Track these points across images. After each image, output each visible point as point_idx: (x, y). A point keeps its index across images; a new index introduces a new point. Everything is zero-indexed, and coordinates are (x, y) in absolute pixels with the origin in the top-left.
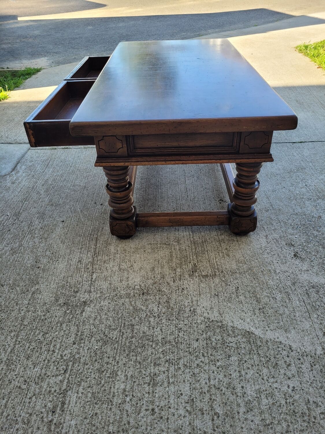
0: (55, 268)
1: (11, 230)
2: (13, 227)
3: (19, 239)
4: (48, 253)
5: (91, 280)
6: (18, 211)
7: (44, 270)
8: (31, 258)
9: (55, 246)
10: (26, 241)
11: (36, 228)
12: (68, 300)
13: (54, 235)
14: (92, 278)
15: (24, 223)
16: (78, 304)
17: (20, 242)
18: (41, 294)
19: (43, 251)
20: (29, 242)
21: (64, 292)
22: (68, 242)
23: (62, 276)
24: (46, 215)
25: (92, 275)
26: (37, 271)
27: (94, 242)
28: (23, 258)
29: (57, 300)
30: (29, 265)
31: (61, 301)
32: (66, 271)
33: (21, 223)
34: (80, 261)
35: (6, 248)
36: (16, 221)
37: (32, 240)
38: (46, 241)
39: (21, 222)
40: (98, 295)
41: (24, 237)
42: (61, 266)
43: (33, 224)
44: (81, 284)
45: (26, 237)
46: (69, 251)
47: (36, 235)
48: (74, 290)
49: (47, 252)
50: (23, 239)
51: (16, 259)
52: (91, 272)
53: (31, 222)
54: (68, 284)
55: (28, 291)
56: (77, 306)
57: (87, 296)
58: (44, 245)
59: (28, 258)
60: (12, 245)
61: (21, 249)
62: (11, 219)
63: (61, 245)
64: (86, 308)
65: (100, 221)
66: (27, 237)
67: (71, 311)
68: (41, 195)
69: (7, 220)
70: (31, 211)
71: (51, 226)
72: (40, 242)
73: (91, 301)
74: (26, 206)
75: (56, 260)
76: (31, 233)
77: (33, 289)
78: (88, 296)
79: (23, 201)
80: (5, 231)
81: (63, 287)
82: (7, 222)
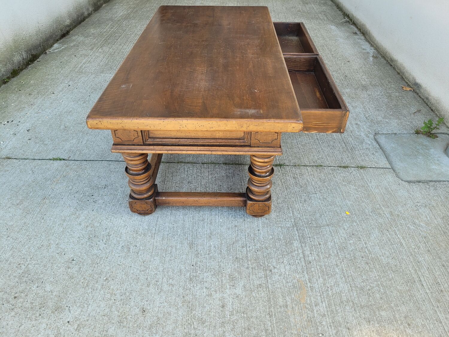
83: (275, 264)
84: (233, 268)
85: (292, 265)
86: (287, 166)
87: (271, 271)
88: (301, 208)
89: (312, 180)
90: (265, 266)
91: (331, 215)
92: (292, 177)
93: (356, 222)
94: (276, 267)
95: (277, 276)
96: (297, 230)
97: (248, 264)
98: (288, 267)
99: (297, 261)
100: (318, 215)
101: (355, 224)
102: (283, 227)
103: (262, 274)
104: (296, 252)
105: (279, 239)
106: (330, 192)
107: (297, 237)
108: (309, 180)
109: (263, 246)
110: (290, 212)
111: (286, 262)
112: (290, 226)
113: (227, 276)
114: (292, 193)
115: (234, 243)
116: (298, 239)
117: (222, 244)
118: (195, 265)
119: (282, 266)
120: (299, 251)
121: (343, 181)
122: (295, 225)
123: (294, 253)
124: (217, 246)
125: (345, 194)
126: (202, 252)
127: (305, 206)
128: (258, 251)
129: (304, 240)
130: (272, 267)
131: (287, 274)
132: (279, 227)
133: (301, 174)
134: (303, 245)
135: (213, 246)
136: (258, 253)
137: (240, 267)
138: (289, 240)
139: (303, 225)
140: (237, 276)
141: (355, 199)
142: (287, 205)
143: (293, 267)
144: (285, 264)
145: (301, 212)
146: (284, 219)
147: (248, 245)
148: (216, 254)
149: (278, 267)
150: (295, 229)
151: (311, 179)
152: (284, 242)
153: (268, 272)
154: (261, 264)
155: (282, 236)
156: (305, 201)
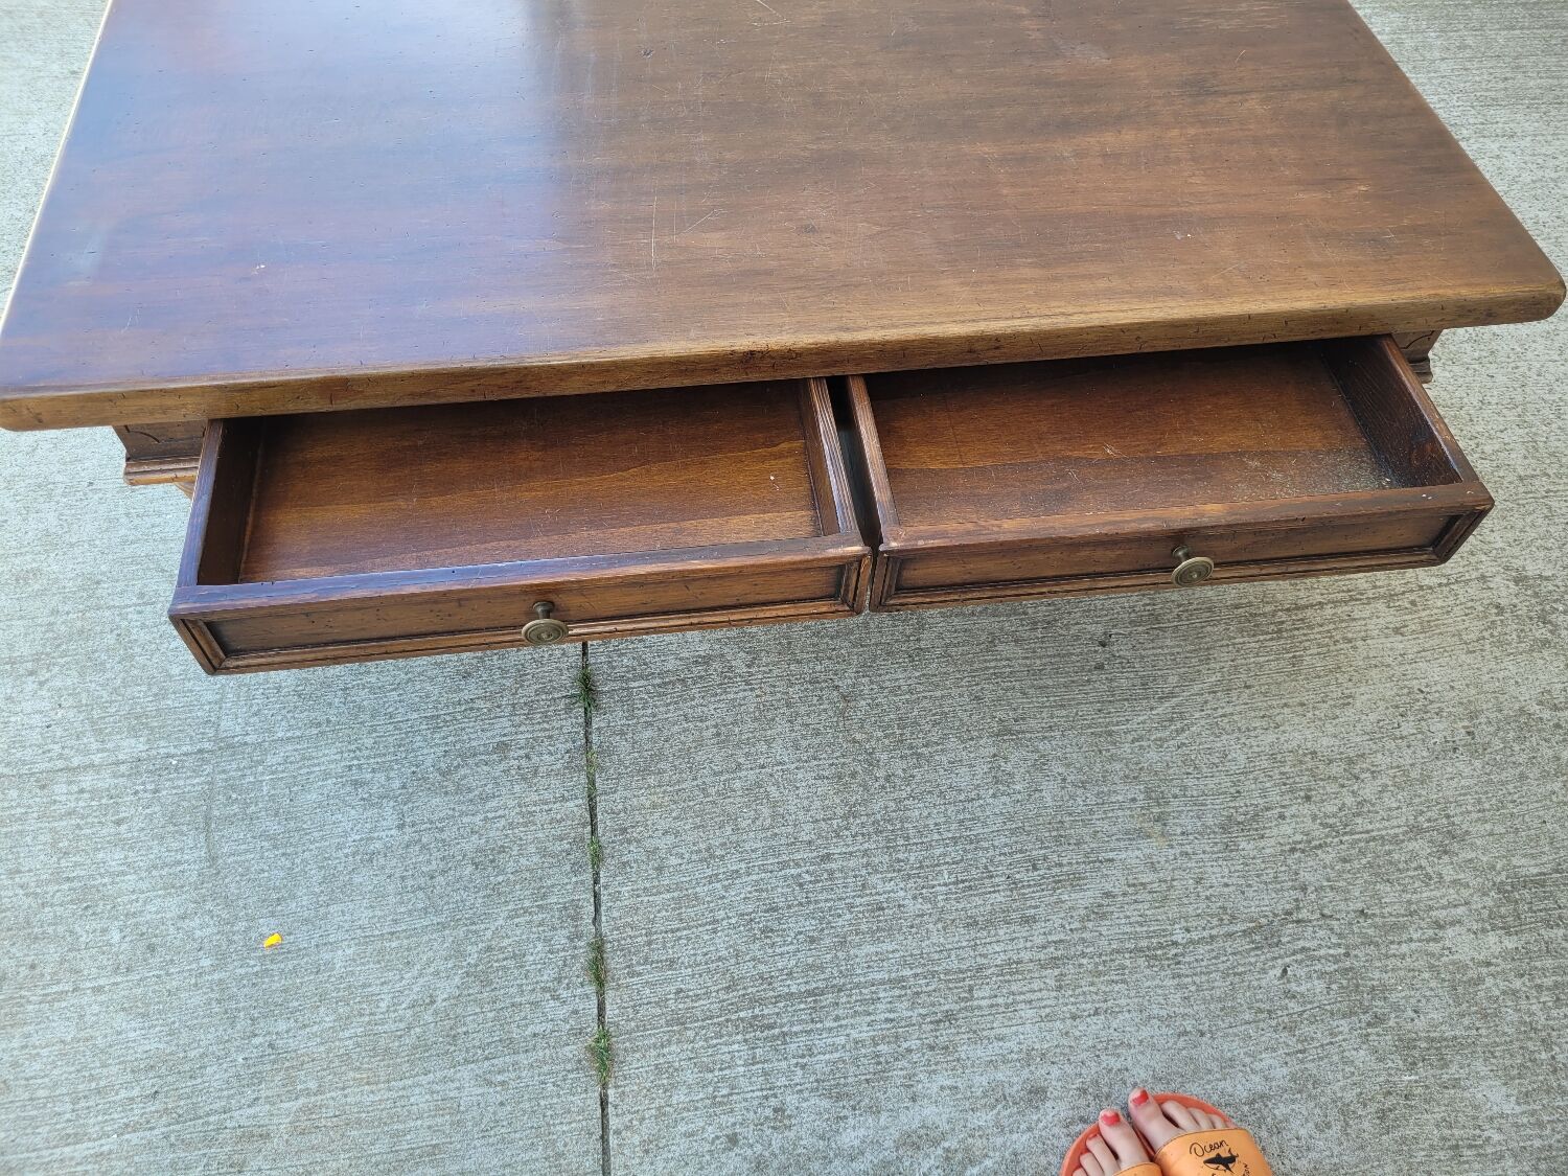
0: (1452, 687)
1: (1360, 906)
2: (1342, 906)
3: (1389, 853)
4: (1408, 728)
5: (1447, 585)
6: (1243, 944)
7: (1473, 716)
8: (1449, 770)
9: (1373, 717)
10: (1387, 824)
11: (1314, 818)
12: (1531, 618)
13: (1325, 741)
14: (1440, 585)
15: (1306, 876)
16: (1529, 592)
17: (1403, 841)
18: (1548, 688)
19: (1409, 747)
20: (1390, 809)
21: (1514, 636)
22: (1339, 685)
23: (1469, 659)
24: (1229, 818)
25: (1430, 588)
26: (1484, 731)
27: (1309, 612)
28: (1460, 795)
29: (1545, 643)
30: (1477, 764)
31: (1542, 632)
32: (1446, 654)
33: (1311, 889)
34: (1397, 631)
35: (1449, 873)
36: (1304, 914)
37: (1373, 805)
38: (1363, 755)
39: (1304, 889)
40: (1484, 558)
41: (1374, 839)
42: (1434, 673)
43: (1298, 837)
44: (1470, 604)
45: (1368, 832)
46: (1374, 672)
47: (1350, 801)
48: (1497, 614)
49: (1405, 733)
50: (1382, 837)
51: (1475, 816)
52: (1421, 593)
53: (1293, 850)
54: (1487, 634)
55: (1558, 726)
56: (1536, 595)
57: (1498, 582)
58: (1379, 756)
59: (1452, 779)
60: (1424, 863)
61: (1429, 820)
62: (1301, 944)
63: (1358, 704)
64: (1530, 574)
65: (1199, 625)
66: (1370, 827)
67: (1555, 601)
68: (1108, 895)
69: (1313, 958)
70: (1226, 885)
71: (1287, 769)
72: (1373, 772)
73: (1507, 568)
74: (1203, 923)
75: (1422, 696)
76: (1347, 825)
77: (1546, 714)
78: (1498, 579)
79: (1174, 951)
80: (1371, 932)
81: (1500, 643)
82: (1322, 952)
83: (58, 683)
84: (61, 577)
85: (41, 734)
86: (581, 720)
87: (31, 673)
88: (317, 769)
89: (490, 815)
90: (53, 658)
91: (266, 874)
92: (505, 739)
93: (214, 968)
94: (46, 687)
95: (9, 691)
96: (200, 751)
97: (68, 613)
98: (37, 720)
99: (56, 747)
100: (274, 827)
101: (206, 963)
102: (220, 708)
103: (24, 649)
104: (94, 746)
105: (161, 695)
106: (410, 882)
107: (162, 751)
108: (489, 805)
109: (138, 650)
110: (300, 728)
111: (59, 715)
112: (222, 728)
113: (34, 565)
114: (402, 739)
115: (163, 571)
116: (154, 752)
117: (164, 540)
118: (90, 488)
119: (46, 705)
120: (99, 755)
121: (489, 949)
122: (228, 747)
123: (92, 740)
124: (156, 530)
125: (394, 945)
126: (141, 497)
127: (329, 781)
128: (118, 635)
129: (150, 772)
130: (48, 675)
131: (13, 719)
132: (218, 696)
133: (528, 776)
134: (123, 768)
135: (158, 520)
136: (109, 637)
137: (60, 593)
138: (156, 724)
139: (224, 771)
140: (30, 589)
141: (364, 986)
142: (333, 719)
143: (35, 737)
144: (52, 713)
145: (292, 767)
146: (259, 710)
147: (149, 608)
148: (123, 532)
149: (44, 693)
150: (207, 746)
151: (500, 813)
152: (148, 709)
153: (29, 665)
154: (64, 647)
155: (177, 705)
156: (356, 784)
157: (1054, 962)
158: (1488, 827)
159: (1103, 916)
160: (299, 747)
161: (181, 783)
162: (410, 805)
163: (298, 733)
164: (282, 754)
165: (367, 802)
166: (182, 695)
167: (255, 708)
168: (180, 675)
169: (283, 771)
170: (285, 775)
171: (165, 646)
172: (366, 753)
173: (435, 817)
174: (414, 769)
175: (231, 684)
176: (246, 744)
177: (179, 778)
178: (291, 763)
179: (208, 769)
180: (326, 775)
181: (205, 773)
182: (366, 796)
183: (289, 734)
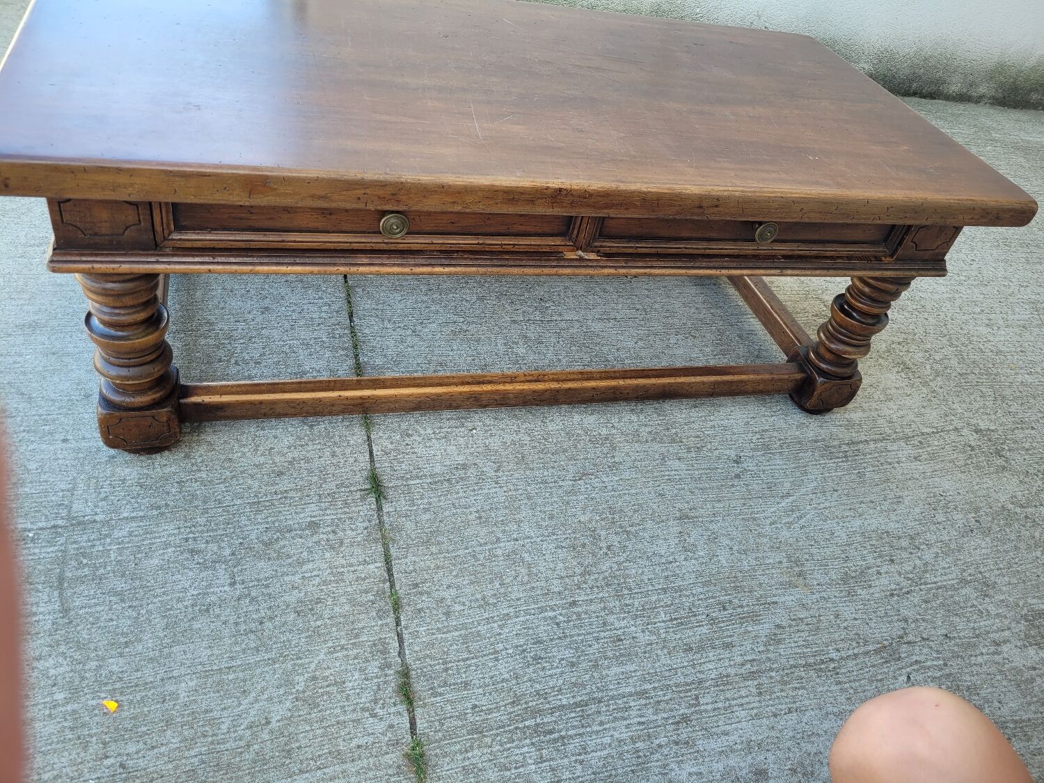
0: (959, 493)
1: (944, 632)
2: (933, 632)
3: (952, 596)
4: (940, 518)
5: (937, 433)
6: (877, 660)
7: (977, 510)
8: (972, 543)
9: (917, 510)
10: (945, 578)
11: (900, 574)
12: (991, 454)
13: (892, 525)
14: (933, 432)
15: (904, 612)
16: (985, 438)
17: (958, 589)
18: (1014, 494)
19: (945, 528)
20: (944, 568)
21: (985, 463)
22: (891, 490)
23: (963, 476)
24: (846, 573)
25: (928, 434)
26: (986, 520)
27: (861, 446)
28: (984, 559)
29: (1004, 468)
30: (987, 539)
31: (1000, 462)
32: (949, 473)
33: (910, 621)
34: (916, 458)
35: (993, 610)
36: (911, 638)
37: (933, 565)
38: (918, 534)
39: (906, 621)
40: (953, 418)
41: (940, 588)
42: (946, 484)
43: (893, 586)
44: (954, 444)
45: (935, 583)
46: (910, 483)
47: (918, 562)
48: (971, 451)
49: (940, 521)
50: (945, 586)
51: (997, 572)
52: (924, 437)
53: (892, 595)
54: (969, 462)
55: (1026, 517)
56: (990, 440)
57: (965, 431)
58: (928, 534)
59: (976, 549)
60: (975, 602)
61: (970, 575)
62: (915, 658)
63: (906, 502)
64: (982, 428)
65: (794, 452)
66: (935, 580)
67: (1002, 444)
68: (778, 626)
69: (925, 668)
70: (855, 619)
71: (874, 542)
72: (927, 545)
73: (968, 424)
74: (846, 645)
75: (941, 498)
76: (920, 579)
77: (1018, 510)
78: (965, 430)
79: (832, 665)
80: (956, 649)
81: (978, 467)
82: (929, 663)
86: (374, 506)
88: (158, 540)
89: (306, 575)
91: (115, 623)
92: (314, 519)
93: (67, 701)
96: (54, 527)
100: (121, 585)
101: (60, 696)
106: (243, 627)
107: (20, 526)
108: (305, 568)
110: (142, 511)
112: (74, 509)
114: (230, 519)
115: (22, 394)
117: (24, 373)
121: (314, 678)
122: (79, 524)
124: (17, 366)
125: (231, 677)
127: (170, 550)
133: (336, 546)
135: (19, 359)
139: (75, 542)
141: (206, 712)
142: (171, 504)
145: (136, 539)
146: (107, 497)
150: (60, 522)
151: (315, 573)
156: (192, 552)
157: (752, 675)
158: (1007, 579)
159: (779, 642)
160: (141, 524)
161: (37, 551)
162: (240, 568)
163: (141, 514)
164: (127, 529)
165: (204, 566)
166: (38, 484)
167: (103, 495)
168: (37, 469)
169: (129, 543)
170: (130, 545)
171: (24, 448)
172: (200, 529)
173: (262, 576)
174: (241, 541)
175: (82, 477)
176: (95, 521)
177: (35, 548)
178: (136, 536)
179: (62, 540)
180: (167, 545)
181: (59, 543)
182: (201, 561)
183: (132, 515)
